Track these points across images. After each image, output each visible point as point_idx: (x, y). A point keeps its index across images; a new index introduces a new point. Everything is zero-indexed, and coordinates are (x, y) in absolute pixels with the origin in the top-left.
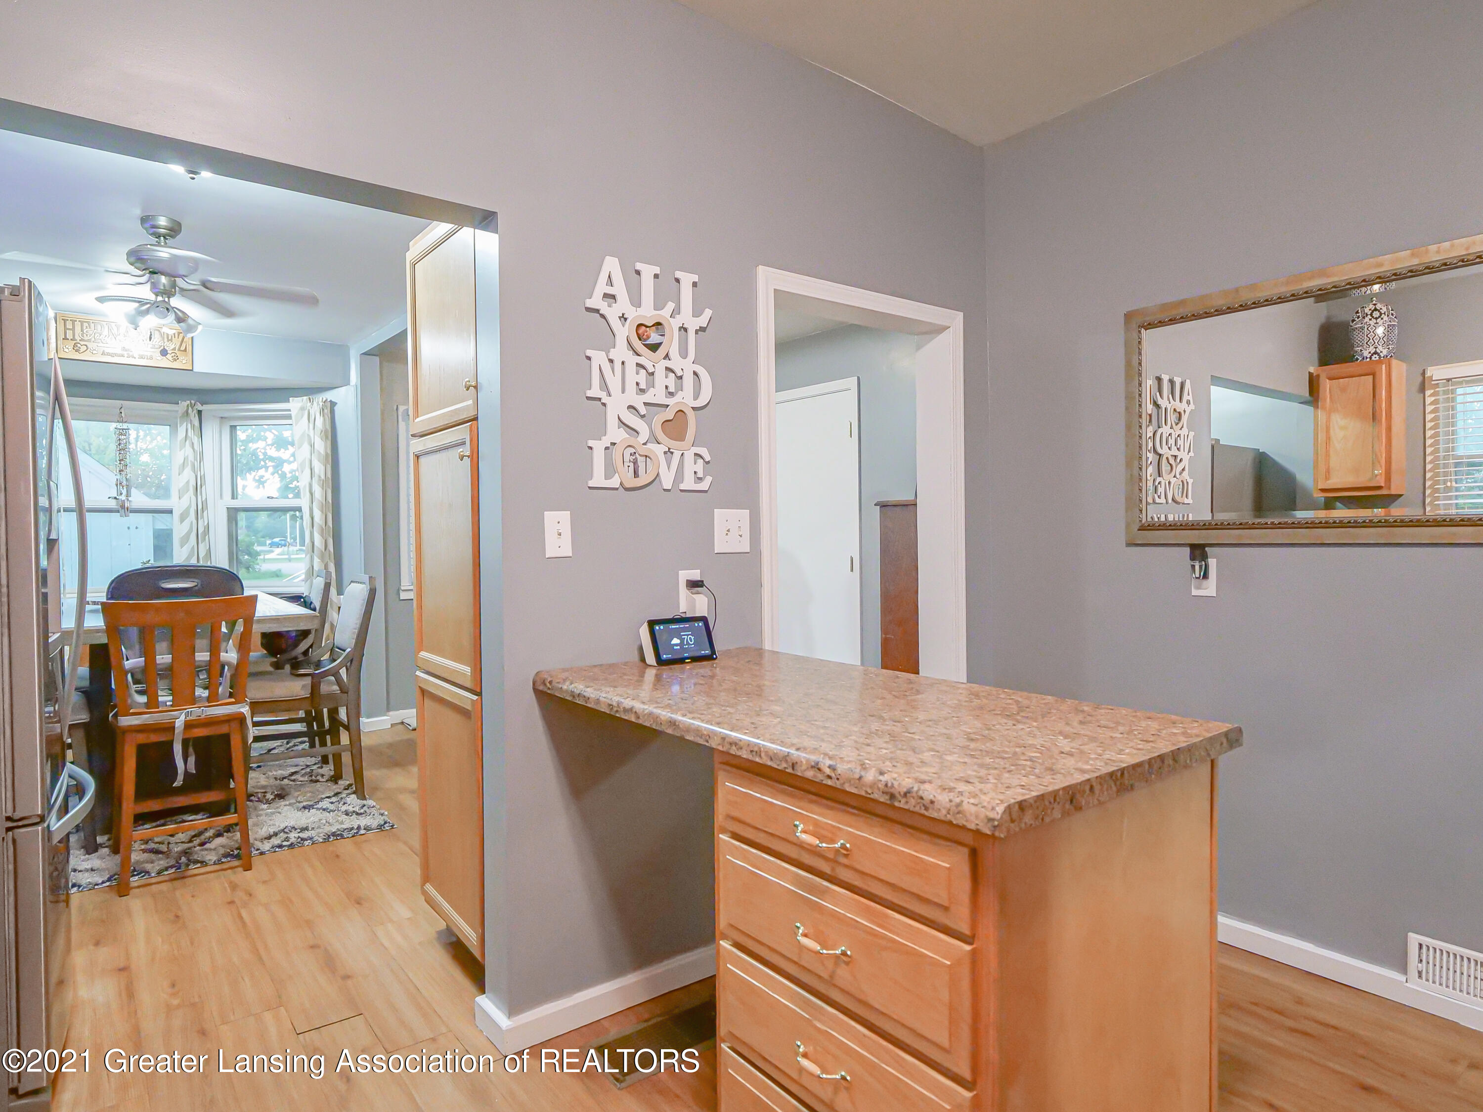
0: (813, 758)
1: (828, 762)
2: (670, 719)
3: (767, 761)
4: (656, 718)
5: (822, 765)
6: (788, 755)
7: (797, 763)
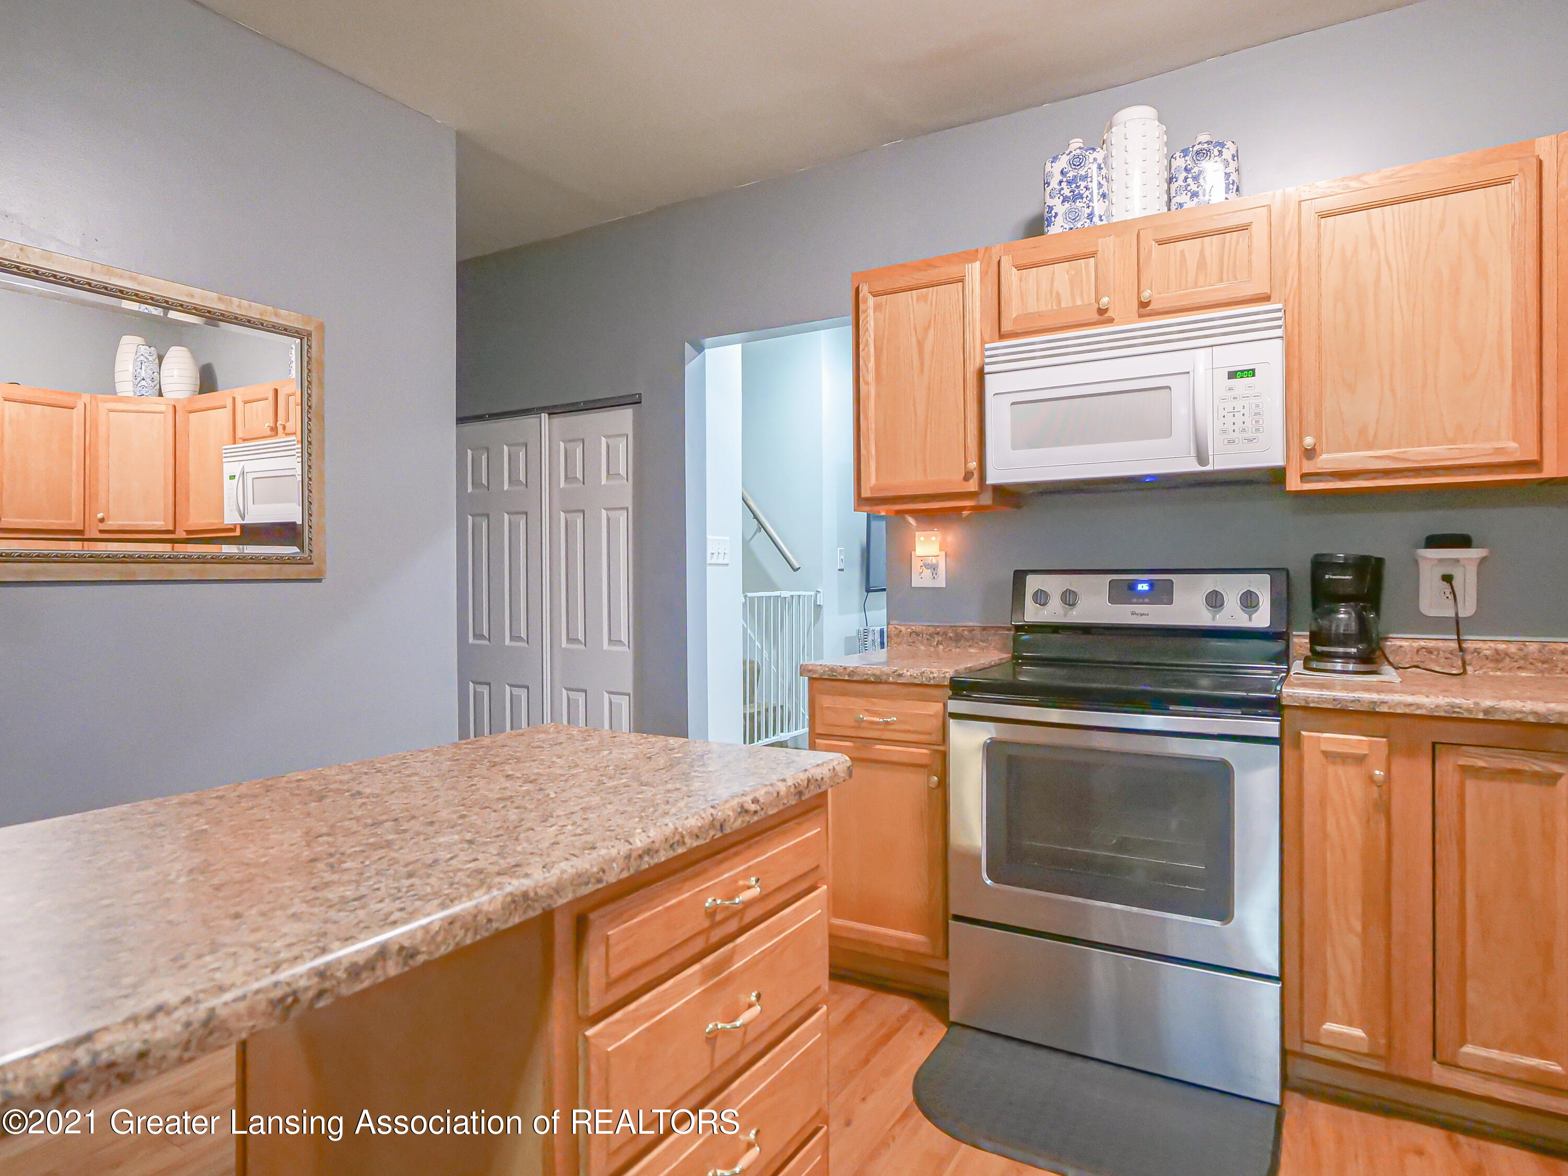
0: (735, 803)
1: (749, 799)
2: (509, 899)
3: (692, 843)
4: (472, 921)
5: (747, 804)
6: (714, 819)
7: (725, 820)
